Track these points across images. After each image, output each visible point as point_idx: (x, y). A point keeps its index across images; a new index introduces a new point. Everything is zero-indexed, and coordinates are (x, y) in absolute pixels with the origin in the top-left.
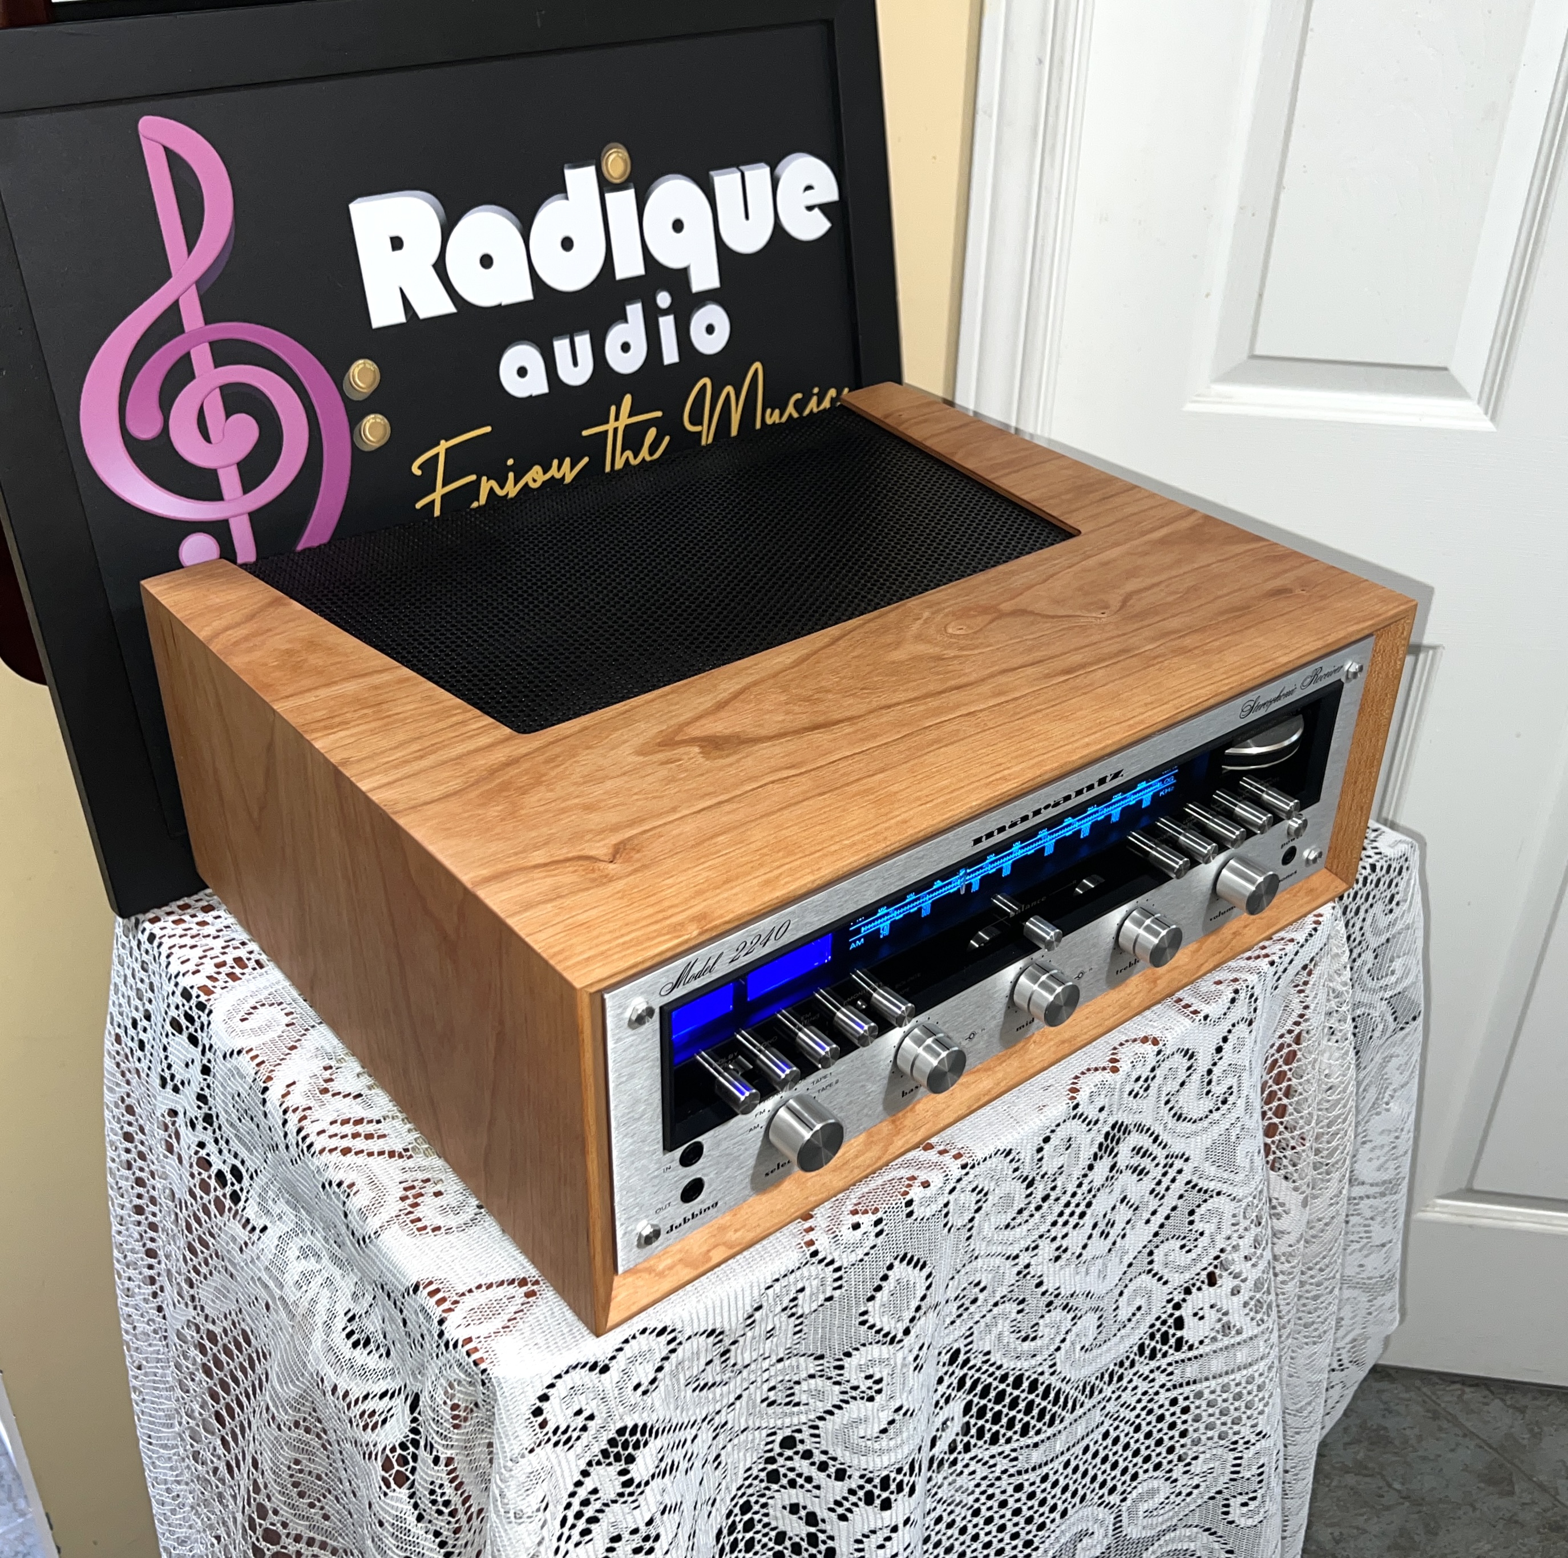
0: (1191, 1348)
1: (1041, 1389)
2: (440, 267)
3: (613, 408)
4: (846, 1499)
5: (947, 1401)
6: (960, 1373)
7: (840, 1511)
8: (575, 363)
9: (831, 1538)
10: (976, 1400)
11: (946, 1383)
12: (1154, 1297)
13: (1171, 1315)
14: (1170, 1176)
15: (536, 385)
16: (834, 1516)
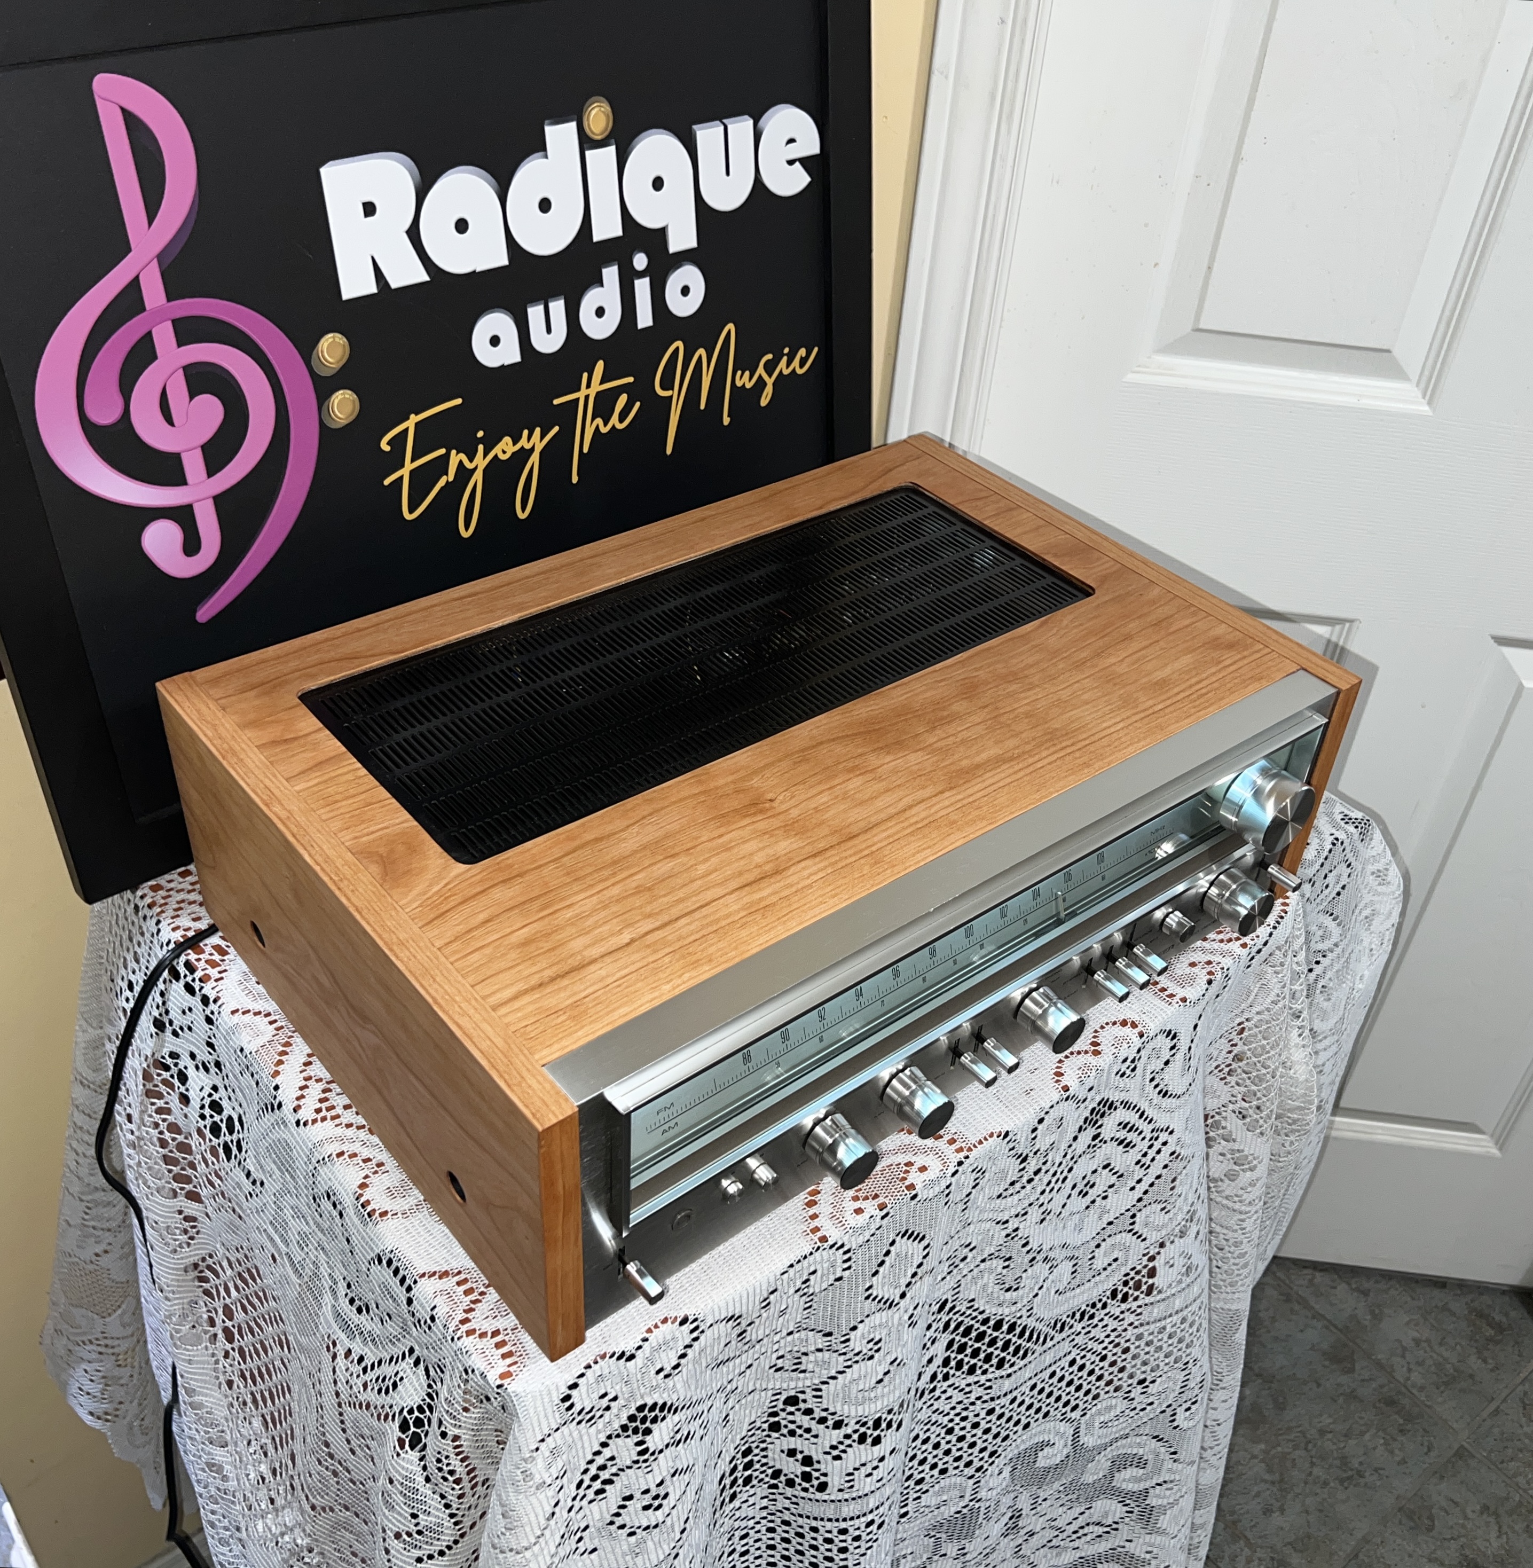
0: (1160, 1292)
1: (1018, 1330)
2: (414, 233)
3: (585, 375)
4: (841, 1443)
5: (933, 1343)
6: (945, 1318)
7: (835, 1453)
8: (549, 330)
9: (825, 1475)
10: (958, 1338)
11: (933, 1329)
12: (1131, 1252)
13: (1145, 1266)
14: (1155, 1149)
15: (509, 354)
16: (829, 1457)
